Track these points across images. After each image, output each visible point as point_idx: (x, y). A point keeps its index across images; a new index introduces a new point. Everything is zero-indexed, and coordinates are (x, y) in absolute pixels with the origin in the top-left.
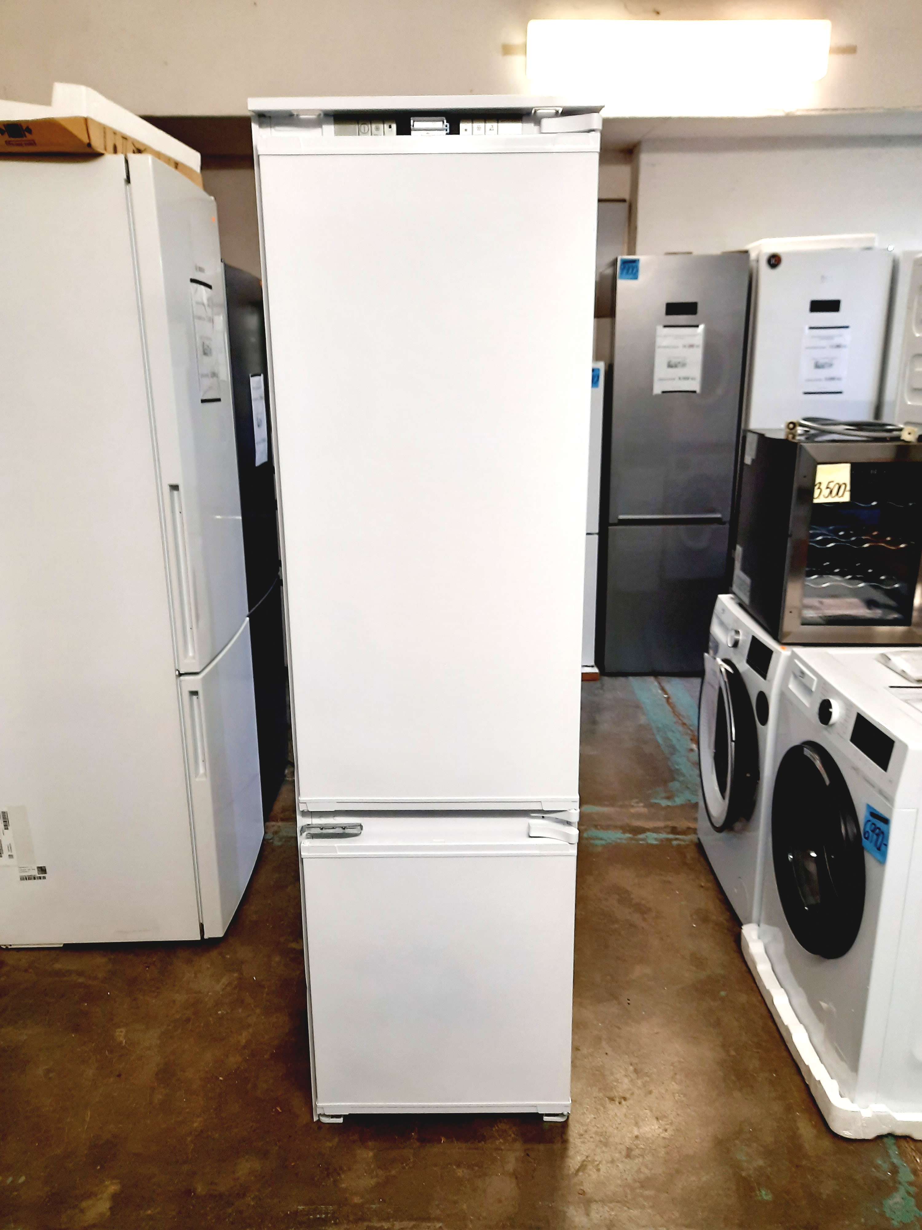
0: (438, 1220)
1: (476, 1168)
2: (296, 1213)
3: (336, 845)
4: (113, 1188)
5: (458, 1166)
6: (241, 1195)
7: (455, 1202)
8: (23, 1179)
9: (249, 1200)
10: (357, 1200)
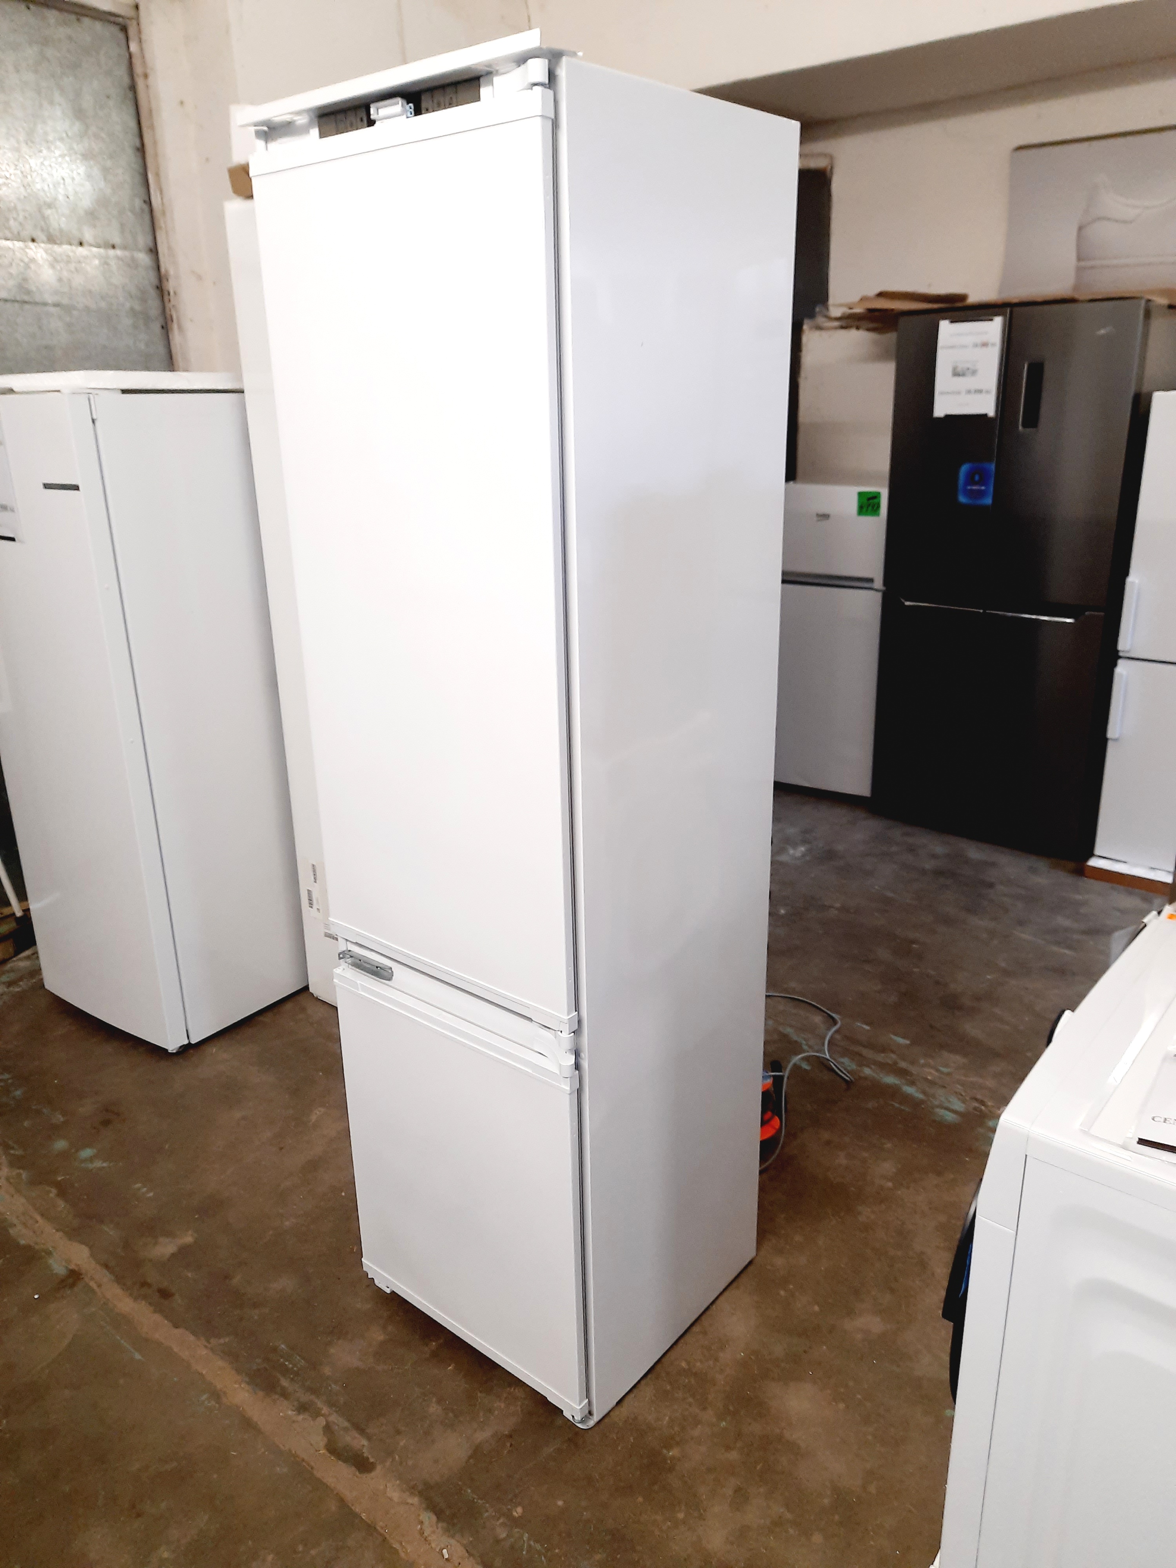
0: (369, 1438)
1: (451, 1415)
2: (275, 1350)
3: (358, 982)
4: (188, 1239)
5: (439, 1402)
6: (255, 1305)
7: (398, 1432)
8: (151, 1194)
9: (255, 1314)
10: (327, 1371)
